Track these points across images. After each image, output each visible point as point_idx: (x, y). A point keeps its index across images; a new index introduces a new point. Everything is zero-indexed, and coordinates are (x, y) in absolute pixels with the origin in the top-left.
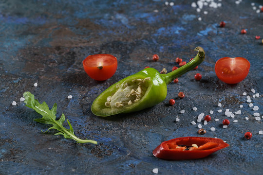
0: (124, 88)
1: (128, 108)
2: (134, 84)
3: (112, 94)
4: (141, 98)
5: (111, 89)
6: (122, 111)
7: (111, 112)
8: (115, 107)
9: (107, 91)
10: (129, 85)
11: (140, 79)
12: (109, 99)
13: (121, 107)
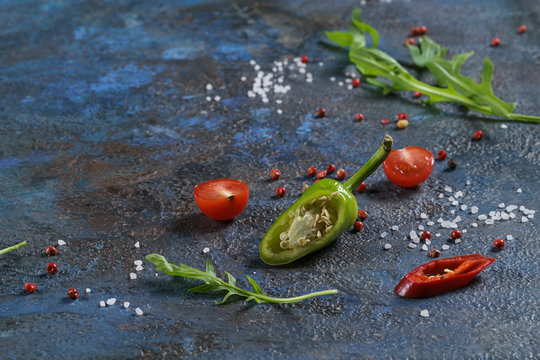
0: (302, 215)
1: (318, 242)
2: (315, 207)
3: (286, 228)
4: (333, 224)
5: (281, 221)
6: (311, 249)
7: (294, 254)
8: (298, 246)
9: (276, 225)
10: (308, 209)
11: (324, 197)
12: (283, 236)
13: (308, 244)
